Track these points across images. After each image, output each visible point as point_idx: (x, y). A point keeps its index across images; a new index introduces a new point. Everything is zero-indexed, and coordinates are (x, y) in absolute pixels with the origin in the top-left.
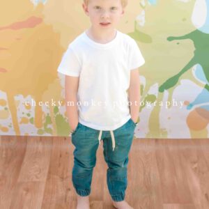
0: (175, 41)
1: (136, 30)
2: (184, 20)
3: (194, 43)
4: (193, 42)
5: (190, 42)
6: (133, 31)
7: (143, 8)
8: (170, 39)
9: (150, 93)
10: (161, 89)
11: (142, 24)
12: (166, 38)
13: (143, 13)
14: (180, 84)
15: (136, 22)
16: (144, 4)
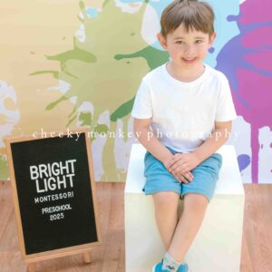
1: (76, 48)
2: (133, 34)
4: (146, 61)
5: (142, 61)
6: (72, 48)
7: (82, 21)
8: (118, 57)
9: (100, 122)
10: (114, 118)
11: (82, 40)
12: (113, 56)
13: (82, 27)
15: (75, 38)
16: (82, 17)
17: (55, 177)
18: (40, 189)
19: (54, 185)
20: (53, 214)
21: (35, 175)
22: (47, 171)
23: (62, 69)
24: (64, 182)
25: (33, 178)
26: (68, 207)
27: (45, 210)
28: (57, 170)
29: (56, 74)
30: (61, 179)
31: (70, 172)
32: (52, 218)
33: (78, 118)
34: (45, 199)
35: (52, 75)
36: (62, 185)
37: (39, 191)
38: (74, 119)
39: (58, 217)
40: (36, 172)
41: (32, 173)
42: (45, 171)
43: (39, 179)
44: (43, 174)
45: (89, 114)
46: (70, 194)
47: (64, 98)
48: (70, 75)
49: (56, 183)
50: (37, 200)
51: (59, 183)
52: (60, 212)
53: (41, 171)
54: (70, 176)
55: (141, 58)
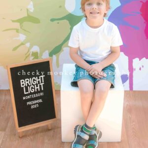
0: (56, 22)
2: (60, 7)
3: (70, 23)
4: (68, 22)
5: (66, 22)
8: (52, 20)
11: (32, 11)
12: (50, 19)
14: (63, 51)
15: (27, 10)
17: (34, 85)
18: (26, 92)
19: (33, 90)
20: (33, 105)
21: (23, 85)
22: (30, 82)
23: (21, 28)
24: (38, 87)
25: (22, 86)
26: (40, 101)
27: (28, 103)
28: (35, 82)
29: (17, 31)
30: (37, 86)
31: (42, 82)
32: (32, 107)
33: (31, 55)
34: (29, 97)
35: (15, 31)
36: (37, 89)
37: (25, 93)
38: (28, 56)
39: (35, 106)
40: (24, 83)
41: (22, 83)
42: (28, 82)
43: (25, 86)
44: (28, 84)
45: (37, 53)
46: (42, 94)
47: (22, 44)
48: (25, 30)
49: (34, 88)
50: (24, 98)
51: (36, 88)
52: (36, 104)
53: (26, 82)
54: (42, 84)
55: (65, 20)
